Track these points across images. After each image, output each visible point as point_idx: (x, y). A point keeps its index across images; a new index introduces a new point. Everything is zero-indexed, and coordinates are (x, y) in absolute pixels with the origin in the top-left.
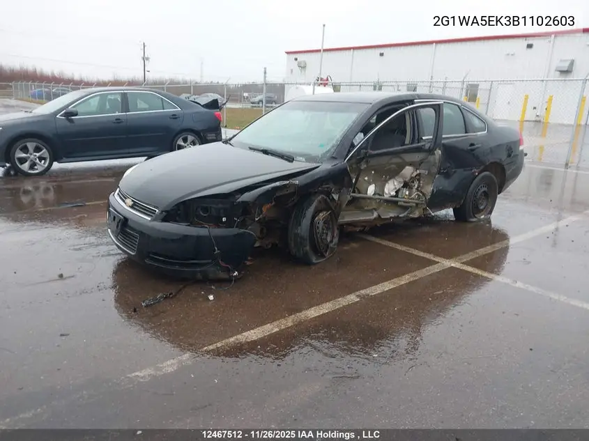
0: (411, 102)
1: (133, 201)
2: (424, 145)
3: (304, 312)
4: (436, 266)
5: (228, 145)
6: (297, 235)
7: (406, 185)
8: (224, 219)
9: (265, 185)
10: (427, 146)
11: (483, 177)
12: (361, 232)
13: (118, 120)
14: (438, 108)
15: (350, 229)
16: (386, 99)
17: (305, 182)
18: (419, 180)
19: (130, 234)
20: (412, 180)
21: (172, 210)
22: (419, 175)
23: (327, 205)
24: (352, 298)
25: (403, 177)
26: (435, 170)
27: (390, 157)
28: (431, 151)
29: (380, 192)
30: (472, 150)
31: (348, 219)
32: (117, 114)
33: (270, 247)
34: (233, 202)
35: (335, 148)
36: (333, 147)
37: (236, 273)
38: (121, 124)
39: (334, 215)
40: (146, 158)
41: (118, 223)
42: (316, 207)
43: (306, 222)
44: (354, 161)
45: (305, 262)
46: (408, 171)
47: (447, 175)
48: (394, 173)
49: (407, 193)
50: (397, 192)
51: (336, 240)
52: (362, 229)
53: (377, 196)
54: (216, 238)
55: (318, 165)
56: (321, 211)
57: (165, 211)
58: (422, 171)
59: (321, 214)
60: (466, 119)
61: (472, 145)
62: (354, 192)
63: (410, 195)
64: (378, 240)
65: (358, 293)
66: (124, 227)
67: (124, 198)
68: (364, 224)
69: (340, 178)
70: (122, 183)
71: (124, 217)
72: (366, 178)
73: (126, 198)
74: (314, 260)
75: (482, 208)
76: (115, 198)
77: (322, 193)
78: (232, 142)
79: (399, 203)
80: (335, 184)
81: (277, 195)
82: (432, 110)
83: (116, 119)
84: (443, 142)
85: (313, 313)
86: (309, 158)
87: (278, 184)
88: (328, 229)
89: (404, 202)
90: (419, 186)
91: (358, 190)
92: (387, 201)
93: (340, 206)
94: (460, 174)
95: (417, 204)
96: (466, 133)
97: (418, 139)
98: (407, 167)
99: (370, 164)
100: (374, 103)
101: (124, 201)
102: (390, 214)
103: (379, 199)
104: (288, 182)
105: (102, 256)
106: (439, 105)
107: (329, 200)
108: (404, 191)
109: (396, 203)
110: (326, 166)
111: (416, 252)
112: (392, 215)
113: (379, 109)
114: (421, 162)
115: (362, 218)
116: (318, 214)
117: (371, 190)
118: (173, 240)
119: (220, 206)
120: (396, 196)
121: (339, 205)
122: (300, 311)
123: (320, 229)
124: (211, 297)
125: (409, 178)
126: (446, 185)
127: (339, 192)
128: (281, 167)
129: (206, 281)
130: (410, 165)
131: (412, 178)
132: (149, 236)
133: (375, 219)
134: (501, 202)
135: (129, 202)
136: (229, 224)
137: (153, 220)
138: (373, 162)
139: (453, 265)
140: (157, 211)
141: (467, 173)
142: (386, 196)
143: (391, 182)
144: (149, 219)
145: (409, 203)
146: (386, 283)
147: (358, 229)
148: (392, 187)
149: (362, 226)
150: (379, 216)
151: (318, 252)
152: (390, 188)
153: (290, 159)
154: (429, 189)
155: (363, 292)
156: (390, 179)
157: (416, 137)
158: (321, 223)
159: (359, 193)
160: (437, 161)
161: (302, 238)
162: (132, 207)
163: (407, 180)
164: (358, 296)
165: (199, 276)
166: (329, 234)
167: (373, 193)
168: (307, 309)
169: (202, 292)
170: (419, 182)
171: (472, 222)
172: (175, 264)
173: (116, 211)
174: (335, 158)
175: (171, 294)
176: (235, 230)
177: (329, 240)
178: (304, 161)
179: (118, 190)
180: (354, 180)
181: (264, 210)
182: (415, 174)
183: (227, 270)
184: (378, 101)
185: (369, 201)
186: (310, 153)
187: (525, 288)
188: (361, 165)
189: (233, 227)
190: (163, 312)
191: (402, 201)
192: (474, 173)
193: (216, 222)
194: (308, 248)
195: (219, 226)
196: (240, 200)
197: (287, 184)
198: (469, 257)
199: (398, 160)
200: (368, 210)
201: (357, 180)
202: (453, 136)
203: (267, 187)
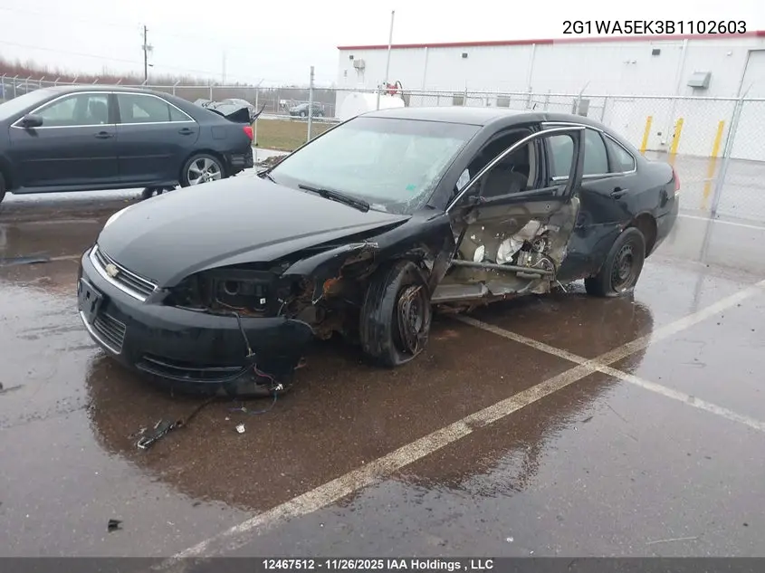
0: (537, 125)
1: (118, 268)
2: (556, 190)
3: (389, 456)
4: (574, 371)
5: (266, 181)
6: (372, 322)
7: (527, 247)
8: (262, 301)
9: (330, 249)
10: (561, 189)
11: (630, 234)
12: (463, 313)
14: (577, 136)
15: (447, 309)
16: (502, 120)
17: (387, 244)
18: (546, 240)
19: (110, 320)
20: (538, 239)
21: (179, 286)
22: (546, 233)
23: (415, 278)
24: (460, 429)
25: (523, 236)
26: (569, 226)
27: (507, 207)
28: (565, 199)
29: (491, 258)
30: (618, 197)
31: (444, 296)
32: (102, 125)
33: (329, 336)
34: (278, 276)
35: (431, 192)
36: (428, 190)
37: (280, 386)
38: (108, 140)
39: (427, 292)
41: (94, 303)
42: (402, 281)
43: (387, 304)
44: (458, 212)
45: (384, 363)
46: (532, 227)
47: (582, 232)
48: (511, 230)
49: (530, 259)
50: (516, 256)
51: (427, 328)
52: (463, 309)
53: (488, 264)
54: (250, 332)
55: (406, 217)
56: (409, 286)
57: (169, 288)
58: (552, 228)
59: (408, 291)
60: (611, 155)
61: (617, 189)
62: (456, 257)
63: (534, 261)
64: (485, 327)
65: (468, 419)
66: (103, 308)
67: (104, 262)
68: (468, 303)
69: (438, 238)
70: (103, 236)
71: (105, 295)
72: (473, 237)
73: (107, 263)
74: (398, 362)
75: (623, 277)
76: (91, 261)
77: (411, 258)
78: (272, 174)
79: (518, 273)
80: (429, 244)
81: (346, 263)
82: (567, 140)
83: (102, 133)
84: (583, 184)
85: (404, 456)
86: (392, 207)
87: (347, 247)
88: (416, 312)
89: (525, 272)
90: (546, 249)
91: (461, 254)
92: (501, 271)
93: (436, 277)
94: (602, 229)
95: (543, 275)
96: (610, 172)
97: (546, 180)
98: (531, 221)
99: (479, 217)
100: (486, 125)
101: (104, 267)
102: (504, 290)
103: (489, 267)
104: (363, 245)
105: (71, 349)
106: (579, 131)
107: (419, 269)
108: (526, 256)
109: (514, 272)
110: (419, 220)
111: (541, 347)
112: (507, 291)
113: (490, 138)
114: (552, 214)
115: (464, 296)
116: (404, 291)
117: (479, 253)
118: (178, 334)
119: (257, 280)
120: (514, 263)
121: (433, 277)
122: (383, 455)
123: (408, 312)
124: (241, 429)
125: (532, 237)
126: (582, 246)
127: (434, 256)
128: (353, 221)
129: (232, 398)
130: (536, 217)
131: (536, 237)
132: (143, 326)
133: (484, 296)
134: (649, 265)
135: (113, 269)
136: (270, 311)
137: (151, 301)
138: (484, 213)
139: (598, 369)
140: (156, 287)
141: (608, 230)
142: (500, 263)
143: (506, 242)
144: (143, 299)
145: (533, 273)
146: (507, 401)
147: (457, 310)
148: (508, 250)
149: (462, 306)
150: (489, 292)
151: (403, 346)
152: (505, 251)
153: (363, 206)
154: (560, 254)
155: (475, 417)
156: (505, 239)
157: (545, 178)
158: (408, 304)
159: (463, 258)
160: (574, 214)
161: (382, 327)
162: (116, 278)
163: (529, 239)
164: (469, 425)
165: (222, 391)
166: (419, 319)
167: (482, 258)
168: (392, 450)
169: (227, 419)
170: (547, 244)
171: (610, 297)
172: (184, 373)
173: (91, 283)
174: (432, 208)
175: (179, 423)
176: (280, 320)
177: (417, 329)
178: (385, 210)
179: (96, 247)
180: (456, 240)
181: (326, 288)
182: (542, 230)
183: (266, 382)
184: (493, 121)
185: (475, 270)
186: (394, 198)
187: (709, 409)
188: (467, 218)
189: (275, 315)
190: (163, 456)
191: (521, 271)
192: (618, 229)
193: (250, 304)
194: (389, 344)
195: (253, 311)
196: (288, 272)
197: (362, 248)
198: (617, 355)
199: (520, 211)
200: (474, 284)
201: (461, 239)
202: (593, 175)
203: (332, 251)
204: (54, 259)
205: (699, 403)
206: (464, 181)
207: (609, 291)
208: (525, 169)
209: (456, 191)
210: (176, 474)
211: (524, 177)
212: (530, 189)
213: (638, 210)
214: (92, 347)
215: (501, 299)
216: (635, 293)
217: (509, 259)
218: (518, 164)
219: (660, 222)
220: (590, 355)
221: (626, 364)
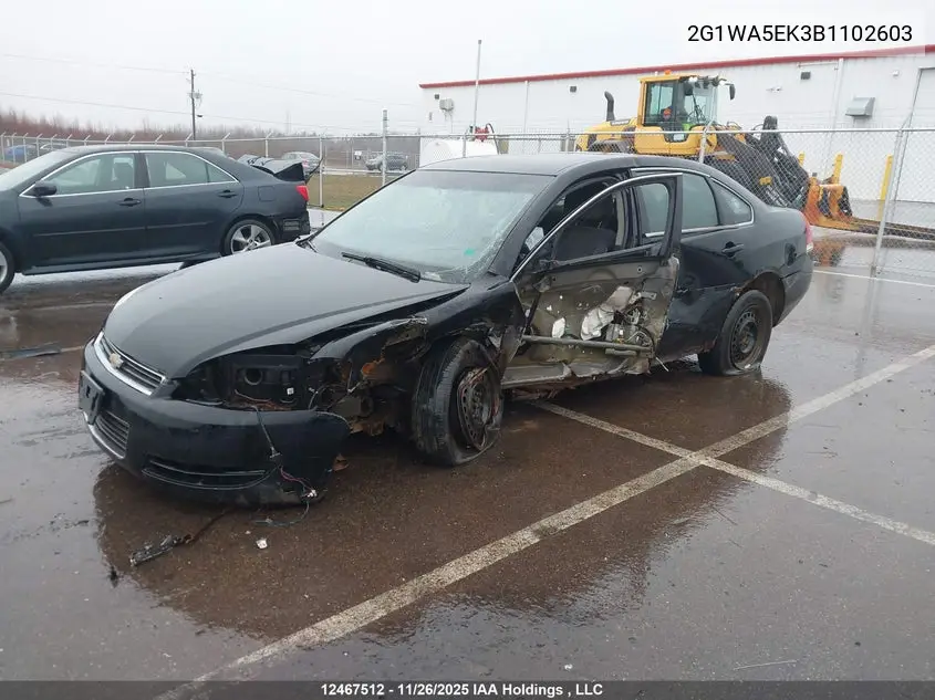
0: (626, 172)
1: (122, 358)
2: (649, 249)
3: (436, 572)
4: (673, 465)
5: (307, 250)
6: (426, 414)
7: (619, 318)
8: (290, 391)
9: (367, 327)
10: (655, 248)
11: (747, 300)
12: (544, 399)
13: (129, 201)
14: (672, 183)
15: (524, 396)
16: (583, 167)
17: (446, 316)
18: (641, 310)
19: (114, 419)
20: (630, 308)
21: (191, 376)
22: (641, 301)
23: (478, 359)
24: (526, 537)
25: (613, 305)
26: (670, 293)
27: (589, 271)
28: (661, 259)
29: (573, 332)
30: (731, 254)
31: (518, 380)
32: (128, 190)
33: (379, 432)
34: (305, 360)
35: (493, 256)
36: (489, 255)
37: (313, 493)
38: (134, 207)
39: (495, 374)
40: (180, 264)
41: (94, 400)
42: (461, 362)
43: (442, 391)
44: (526, 278)
45: (441, 462)
46: (622, 295)
47: (687, 298)
48: (597, 299)
49: (621, 332)
50: (604, 330)
51: (497, 418)
52: (543, 395)
53: (569, 340)
54: (271, 429)
55: (462, 287)
56: (470, 369)
57: (178, 379)
58: (647, 295)
59: (470, 375)
60: (719, 201)
61: (730, 245)
62: (528, 333)
63: (626, 335)
64: (571, 415)
65: (536, 526)
66: (106, 404)
67: (109, 351)
68: (548, 388)
69: (502, 309)
71: (106, 389)
72: (550, 308)
73: (112, 352)
74: (459, 458)
75: (746, 351)
76: (96, 351)
77: (470, 336)
79: (608, 350)
80: (494, 320)
81: (388, 344)
82: (660, 189)
83: (127, 200)
84: (683, 240)
85: (452, 572)
86: (448, 274)
87: (388, 325)
88: (483, 399)
89: (618, 349)
90: (641, 321)
91: (535, 329)
92: (586, 348)
93: (505, 356)
94: (709, 296)
95: (638, 351)
96: (720, 224)
97: (638, 237)
98: (621, 288)
99: (555, 284)
100: (560, 174)
101: (108, 356)
102: (591, 370)
103: (571, 344)
104: (406, 321)
105: (74, 455)
106: (675, 177)
107: (483, 348)
108: (616, 330)
109: (602, 349)
110: (478, 290)
111: (638, 438)
112: (596, 372)
113: (565, 189)
114: (645, 279)
115: (543, 378)
116: (466, 375)
117: (559, 328)
119: (282, 366)
120: (602, 338)
121: (501, 356)
122: (431, 571)
123: (469, 400)
124: (262, 544)
125: (623, 307)
126: (689, 314)
127: (501, 332)
128: (396, 292)
129: (255, 509)
130: (626, 283)
131: (628, 306)
133: (566, 378)
134: (778, 335)
135: (117, 359)
136: (299, 402)
137: (157, 396)
138: (562, 279)
139: (703, 462)
140: (163, 378)
141: (721, 293)
142: (585, 339)
143: (592, 313)
144: (149, 393)
145: (626, 349)
146: (587, 503)
147: (536, 397)
148: (595, 322)
149: (544, 391)
150: (572, 373)
151: (465, 443)
152: (592, 324)
153: (413, 275)
154: (658, 326)
155: (545, 523)
156: (593, 307)
157: (636, 235)
158: (471, 390)
159: (538, 333)
160: (673, 277)
161: (437, 419)
162: (121, 369)
163: (620, 309)
164: (537, 532)
165: (242, 500)
166: (486, 408)
167: (562, 334)
168: (441, 564)
169: (248, 532)
170: (642, 314)
171: (730, 376)
172: (197, 478)
173: (93, 376)
174: (495, 275)
175: (187, 538)
176: (307, 414)
177: (485, 419)
178: (440, 279)
179: (101, 334)
180: (527, 314)
181: (365, 373)
182: (634, 299)
183: (296, 488)
184: (568, 170)
185: (554, 347)
186: (450, 264)
187: (833, 508)
188: (539, 286)
189: (305, 407)
190: (170, 577)
191: (613, 347)
192: (734, 292)
193: (275, 396)
194: (446, 438)
195: (280, 404)
196: (317, 356)
197: (407, 325)
198: (731, 444)
199: (605, 277)
200: (554, 364)
201: (533, 311)
202: (697, 228)
203: (369, 330)
204: (64, 350)
205: (822, 500)
206: (536, 238)
207: (729, 368)
208: (613, 225)
209: (525, 250)
210: (179, 599)
211: (611, 232)
212: (619, 248)
213: (758, 267)
214: (99, 452)
215: (590, 380)
216: (763, 370)
217: (597, 333)
218: (604, 217)
219: (789, 284)
220: (693, 447)
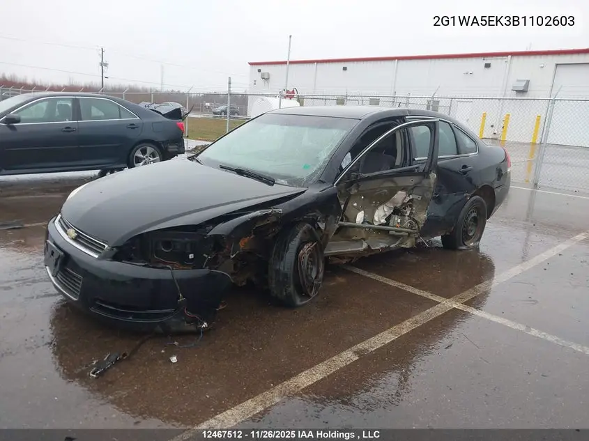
0: (402, 118)
1: (76, 232)
2: (417, 168)
3: (292, 380)
4: (437, 308)
5: (194, 163)
6: (278, 271)
7: (397, 211)
8: (191, 256)
9: (244, 214)
10: (422, 167)
11: (473, 202)
12: (349, 264)
14: (433, 126)
15: (337, 261)
16: (377, 114)
17: (293, 209)
18: (411, 206)
19: (69, 273)
20: (404, 205)
21: (125, 245)
22: (411, 200)
23: (311, 237)
24: (349, 356)
25: (394, 203)
26: (429, 196)
27: (380, 181)
28: (425, 174)
29: (369, 220)
30: (465, 173)
31: (333, 251)
32: (67, 122)
33: (244, 284)
34: (203, 236)
35: (322, 170)
36: (320, 169)
37: (205, 325)
38: (71, 133)
39: (320, 247)
41: (57, 260)
42: (301, 239)
43: (290, 256)
44: (343, 185)
45: (287, 304)
46: (400, 196)
47: (438, 200)
48: (383, 199)
49: (399, 221)
50: (388, 219)
51: (321, 275)
52: (349, 260)
53: (367, 225)
54: (180, 281)
55: (303, 189)
56: (306, 243)
57: (116, 247)
58: (416, 197)
59: (306, 247)
60: (458, 139)
61: (465, 167)
62: (342, 220)
63: (402, 222)
64: (366, 274)
65: (355, 348)
66: (64, 264)
67: (66, 227)
68: (352, 256)
69: (329, 205)
70: (66, 207)
71: (65, 253)
72: (355, 204)
73: (69, 228)
74: (299, 302)
75: (471, 234)
76: (56, 226)
77: (307, 221)
78: (199, 158)
79: (390, 232)
80: (322, 210)
81: (257, 226)
82: (425, 129)
83: (67, 128)
84: (439, 163)
85: (305, 379)
86: (293, 181)
87: (258, 213)
88: (313, 263)
89: (396, 231)
90: (411, 213)
91: (346, 217)
92: (378, 230)
93: (327, 235)
94: (452, 199)
95: (409, 233)
96: (458, 154)
97: (410, 160)
98: (400, 192)
99: (360, 189)
100: (364, 118)
101: (66, 231)
102: (381, 245)
103: (367, 227)
104: (270, 211)
105: (38, 297)
106: (434, 123)
107: (314, 229)
108: (396, 219)
109: (388, 231)
110: (313, 192)
111: (410, 289)
112: (383, 246)
113: (367, 128)
114: (415, 186)
115: (350, 250)
116: (303, 247)
117: (360, 217)
118: (124, 283)
119: (187, 239)
120: (387, 224)
121: (325, 236)
122: (288, 379)
123: (306, 264)
124: (174, 359)
125: (400, 204)
126: (439, 211)
127: (325, 220)
128: (260, 192)
129: (166, 335)
130: (403, 189)
131: (403, 204)
132: (95, 278)
133: (365, 250)
134: (490, 225)
135: (72, 233)
136: (197, 264)
137: (102, 258)
138: (363, 186)
139: (455, 306)
140: (106, 246)
141: (458, 198)
142: (376, 224)
143: (381, 208)
144: (96, 256)
145: (402, 231)
146: (385, 333)
147: (344, 262)
148: (382, 214)
149: (350, 258)
150: (369, 246)
151: (303, 293)
152: (380, 215)
153: (270, 181)
154: (422, 217)
155: (360, 346)
156: (381, 204)
157: (408, 158)
158: (307, 256)
159: (348, 221)
160: (432, 186)
161: (286, 275)
162: (75, 239)
163: (398, 206)
164: (356, 353)
165: (159, 329)
166: (315, 269)
167: (362, 221)
168: (296, 374)
169: (163, 351)
170: (412, 209)
171: (461, 250)
172: (127, 315)
173: (55, 244)
174: (323, 182)
175: (124, 355)
176: (205, 271)
177: (314, 276)
178: (287, 184)
179: (59, 216)
180: (342, 206)
181: (242, 244)
182: (408, 199)
183: (195, 321)
184: (369, 115)
185: (358, 230)
186: (292, 174)
187: (543, 337)
188: (350, 190)
189: (201, 268)
190: (111, 383)
191: (392, 230)
192: (466, 197)
193: (182, 259)
194: (291, 289)
195: (183, 264)
196: (211, 233)
197: (270, 214)
198: (469, 295)
199: (390, 184)
200: (357, 241)
201: (346, 205)
202: (445, 156)
203: (244, 216)
204: (26, 226)
205: (534, 332)
206: (347, 161)
207: (461, 246)
208: (393, 152)
209: (341, 170)
210: (120, 398)
211: (394, 158)
212: (398, 167)
213: (480, 183)
214: (55, 295)
215: (378, 252)
216: (481, 248)
217: (383, 221)
218: (388, 148)
219: (497, 191)
220: (448, 296)
221: (476, 302)
